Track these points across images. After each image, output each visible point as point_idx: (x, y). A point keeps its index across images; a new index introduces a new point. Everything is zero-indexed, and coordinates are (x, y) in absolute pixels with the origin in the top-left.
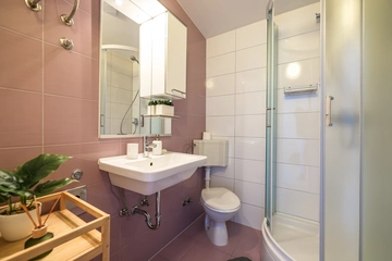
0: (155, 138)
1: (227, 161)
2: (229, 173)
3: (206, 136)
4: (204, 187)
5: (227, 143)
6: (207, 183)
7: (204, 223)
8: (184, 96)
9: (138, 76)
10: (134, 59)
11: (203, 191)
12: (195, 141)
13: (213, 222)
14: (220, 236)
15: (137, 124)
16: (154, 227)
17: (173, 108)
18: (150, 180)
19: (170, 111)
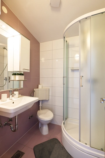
0: (15, 90)
1: (49, 97)
2: (50, 103)
3: (40, 86)
4: (39, 109)
5: (49, 90)
6: (40, 108)
7: (39, 125)
8: (29, 71)
9: (7, 56)
10: (5, 48)
11: (38, 112)
12: (35, 89)
13: (42, 125)
14: (45, 130)
15: (6, 80)
16: (15, 131)
17: (23, 76)
18: (12, 112)
19: (22, 78)
